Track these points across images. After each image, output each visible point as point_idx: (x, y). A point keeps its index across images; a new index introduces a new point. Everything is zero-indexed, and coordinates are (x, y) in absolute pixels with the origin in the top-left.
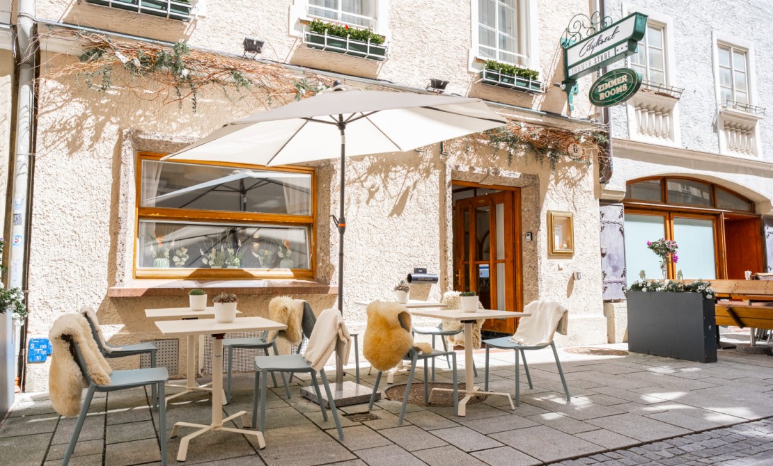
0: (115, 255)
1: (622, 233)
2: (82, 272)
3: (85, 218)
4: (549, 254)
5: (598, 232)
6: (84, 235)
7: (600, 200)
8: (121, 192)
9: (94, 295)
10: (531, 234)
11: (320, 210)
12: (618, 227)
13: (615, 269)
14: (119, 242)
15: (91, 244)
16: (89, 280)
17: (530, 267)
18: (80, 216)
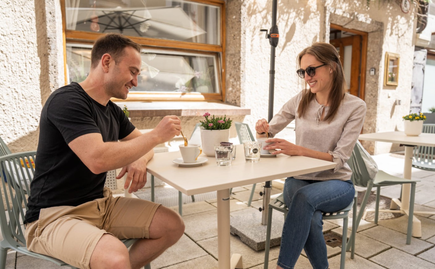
0: (48, 77)
1: (424, 72)
2: (15, 95)
3: (11, 36)
4: (384, 86)
5: (411, 69)
6: (12, 55)
7: (416, 47)
8: (47, 9)
9: (30, 118)
10: (375, 69)
11: (230, 39)
12: (422, 67)
13: (417, 98)
14: (50, 64)
15: (20, 65)
16: (24, 103)
17: (372, 95)
18: (5, 34)
